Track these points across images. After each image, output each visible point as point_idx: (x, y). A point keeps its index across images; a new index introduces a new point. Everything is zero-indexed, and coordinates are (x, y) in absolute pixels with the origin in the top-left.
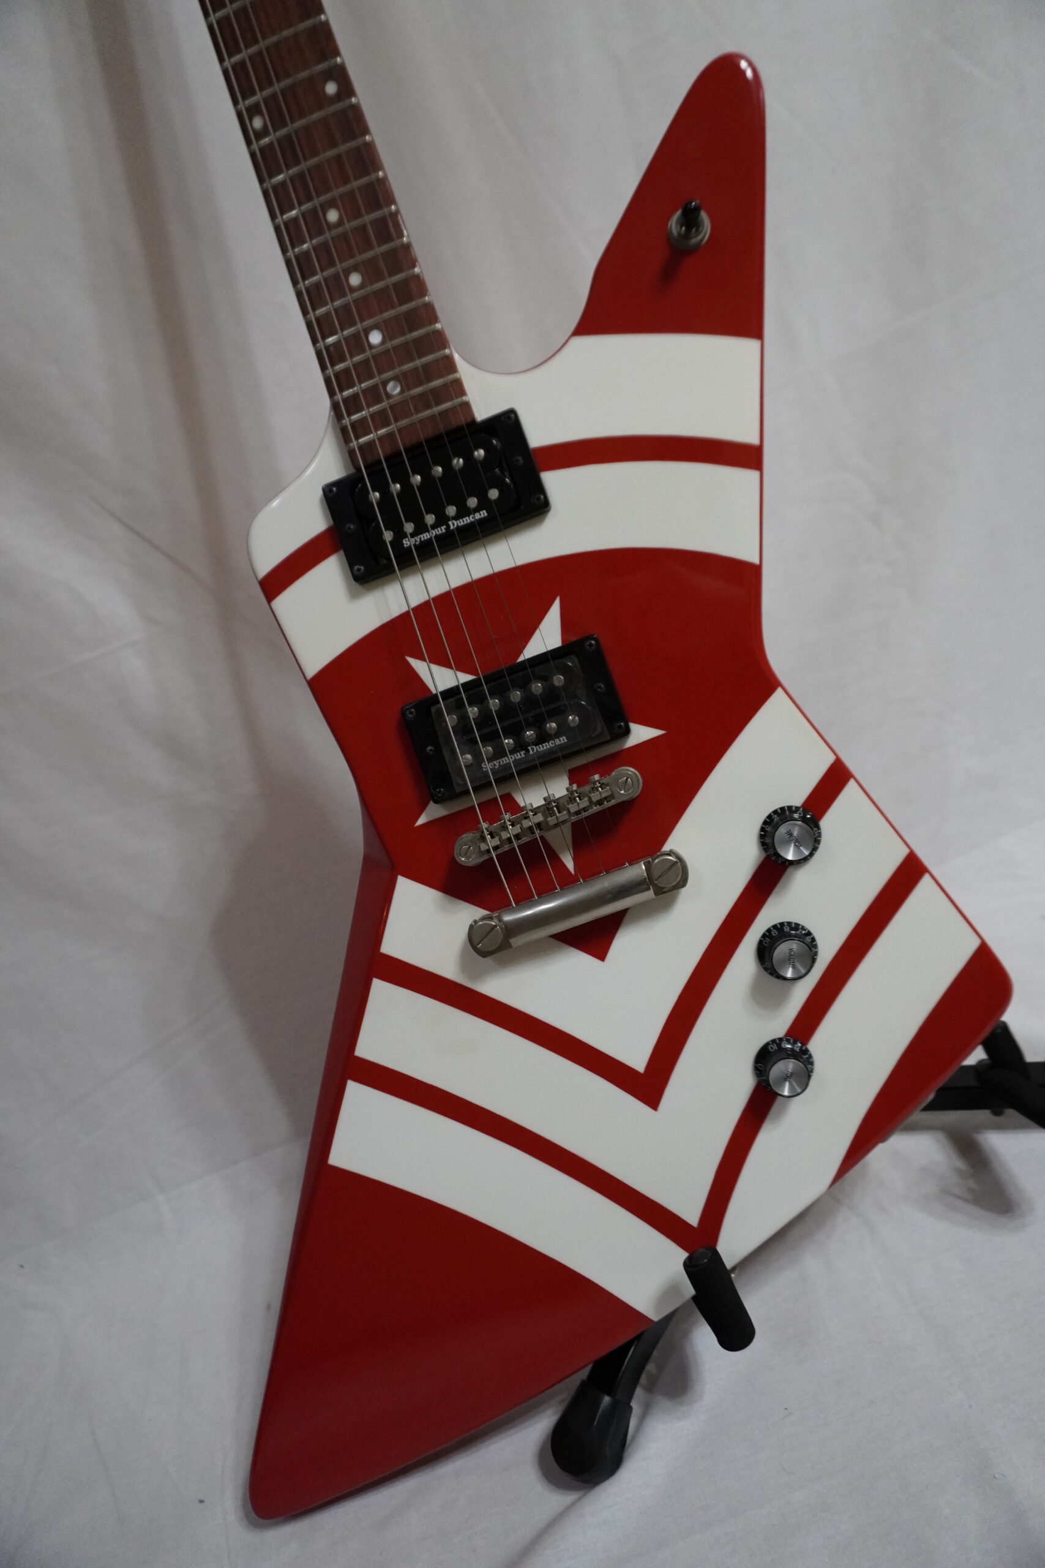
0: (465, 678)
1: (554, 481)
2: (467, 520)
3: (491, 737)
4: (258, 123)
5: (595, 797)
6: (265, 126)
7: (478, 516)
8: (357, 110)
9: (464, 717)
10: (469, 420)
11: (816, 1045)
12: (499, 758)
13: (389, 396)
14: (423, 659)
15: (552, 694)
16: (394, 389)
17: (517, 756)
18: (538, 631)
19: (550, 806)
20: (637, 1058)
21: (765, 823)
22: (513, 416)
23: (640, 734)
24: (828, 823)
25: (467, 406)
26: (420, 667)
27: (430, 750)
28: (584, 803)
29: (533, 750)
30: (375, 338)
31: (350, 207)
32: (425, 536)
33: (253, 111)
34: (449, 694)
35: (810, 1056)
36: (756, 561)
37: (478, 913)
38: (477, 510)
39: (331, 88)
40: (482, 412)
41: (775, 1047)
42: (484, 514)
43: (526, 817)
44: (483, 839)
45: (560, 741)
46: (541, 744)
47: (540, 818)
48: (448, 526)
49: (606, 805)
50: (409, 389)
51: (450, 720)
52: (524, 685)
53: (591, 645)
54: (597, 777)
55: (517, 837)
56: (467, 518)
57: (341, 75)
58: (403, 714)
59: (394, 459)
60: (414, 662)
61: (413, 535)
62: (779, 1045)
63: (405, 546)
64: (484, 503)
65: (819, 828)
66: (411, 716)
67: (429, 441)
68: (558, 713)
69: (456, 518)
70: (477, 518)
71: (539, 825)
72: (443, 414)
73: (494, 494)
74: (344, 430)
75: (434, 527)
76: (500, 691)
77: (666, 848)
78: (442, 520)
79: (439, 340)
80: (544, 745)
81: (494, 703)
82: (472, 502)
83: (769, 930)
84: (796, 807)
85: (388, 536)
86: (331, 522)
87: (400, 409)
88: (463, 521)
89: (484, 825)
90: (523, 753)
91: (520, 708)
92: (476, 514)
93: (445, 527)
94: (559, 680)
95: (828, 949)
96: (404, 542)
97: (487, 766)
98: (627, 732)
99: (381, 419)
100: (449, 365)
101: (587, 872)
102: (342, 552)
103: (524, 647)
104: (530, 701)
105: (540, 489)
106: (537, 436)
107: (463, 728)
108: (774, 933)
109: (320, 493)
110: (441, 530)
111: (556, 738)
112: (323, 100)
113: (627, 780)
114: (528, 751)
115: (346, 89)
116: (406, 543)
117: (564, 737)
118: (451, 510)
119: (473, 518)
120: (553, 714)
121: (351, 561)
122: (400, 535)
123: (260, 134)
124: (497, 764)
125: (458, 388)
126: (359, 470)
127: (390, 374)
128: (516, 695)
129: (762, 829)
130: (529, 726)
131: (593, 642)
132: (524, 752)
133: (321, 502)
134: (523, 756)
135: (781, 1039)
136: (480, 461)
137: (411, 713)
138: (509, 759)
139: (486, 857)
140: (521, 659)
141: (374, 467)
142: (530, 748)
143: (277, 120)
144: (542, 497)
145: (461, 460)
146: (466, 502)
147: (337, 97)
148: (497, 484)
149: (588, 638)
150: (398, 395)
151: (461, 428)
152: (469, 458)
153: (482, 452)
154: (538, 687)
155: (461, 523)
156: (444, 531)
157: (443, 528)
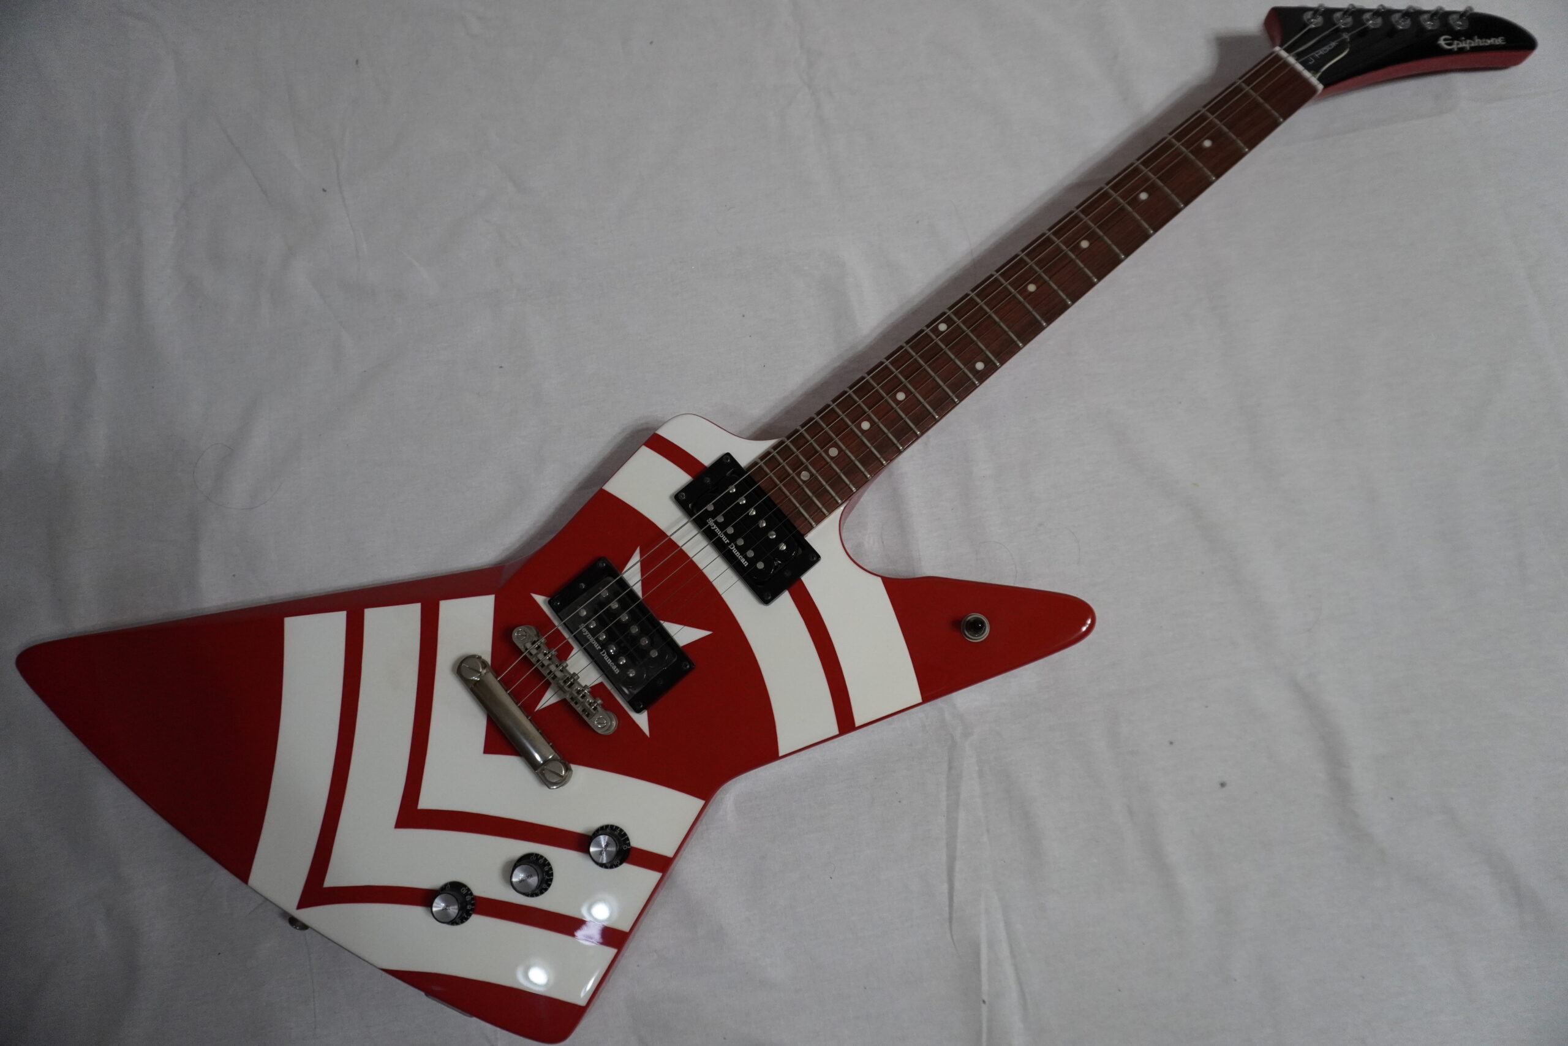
0: (638, 589)
1: (785, 601)
2: (738, 554)
3: (601, 622)
4: (943, 327)
5: (587, 707)
6: (942, 332)
7: (743, 560)
8: (972, 387)
9: (609, 600)
10: (802, 532)
11: (476, 920)
12: (590, 633)
13: (799, 475)
14: (641, 557)
15: (644, 653)
16: (805, 475)
17: (596, 645)
18: (685, 627)
19: (571, 680)
20: (427, 801)
21: (612, 826)
22: (816, 559)
23: (642, 720)
24: (626, 868)
25: (811, 528)
26: (636, 557)
27: (582, 586)
28: (580, 701)
30: (833, 452)
31: (910, 405)
32: (718, 531)
33: (949, 321)
34: (623, 584)
35: (467, 919)
36: (781, 754)
37: (488, 658)
38: (746, 558)
39: (980, 366)
40: (811, 538)
41: (465, 892)
42: (746, 564)
43: (557, 666)
44: (533, 643)
45: (616, 669)
46: (608, 659)
47: (559, 674)
48: (729, 544)
49: (584, 715)
50: (807, 487)
51: (604, 593)
52: (644, 632)
53: (686, 666)
54: (599, 702)
55: (543, 666)
56: (740, 554)
57: (991, 369)
58: (599, 559)
59: (760, 492)
60: (638, 551)
61: (716, 523)
62: (467, 894)
63: (708, 521)
64: (752, 562)
65: (621, 864)
66: (600, 564)
67: (779, 510)
68: (632, 662)
69: (737, 547)
70: (741, 560)
71: (555, 677)
72: (800, 514)
73: (760, 565)
74: (767, 454)
75: (726, 534)
76: (633, 618)
77: (573, 767)
78: (733, 538)
79: (847, 495)
81: (625, 617)
82: (751, 554)
83: (542, 857)
84: (629, 843)
85: (710, 507)
86: (708, 467)
87: (793, 485)
88: (737, 552)
89: (543, 640)
90: (599, 647)
91: (628, 634)
92: (744, 558)
94: (654, 654)
95: (543, 902)
96: (710, 519)
97: (582, 627)
98: (638, 711)
99: (783, 475)
100: (832, 507)
101: (540, 720)
102: (693, 479)
103: (672, 622)
104: (635, 639)
105: (777, 594)
106: (810, 579)
107: (602, 603)
108: (541, 861)
109: (723, 452)
110: (726, 540)
111: (616, 666)
112: (970, 364)
113: (605, 723)
114: (601, 650)
115: (983, 376)
116: (711, 522)
117: (619, 671)
118: (741, 542)
119: (741, 558)
120: (630, 658)
121: (687, 489)
122: (713, 514)
123: (935, 331)
124: (586, 633)
125: (820, 518)
126: (747, 473)
127: (813, 470)
128: (635, 630)
129: (607, 826)
130: (618, 645)
131: (688, 666)
132: (601, 648)
133: (719, 455)
135: (471, 894)
136: (778, 549)
137: (603, 563)
138: (592, 640)
139: (523, 650)
140: (662, 622)
141: (750, 482)
142: (603, 652)
143: (947, 338)
144: (770, 598)
145: (774, 536)
146: (749, 549)
147: (976, 372)
148: (768, 565)
149: (690, 663)
150: (802, 480)
151: (796, 528)
152: (778, 541)
153: (785, 548)
154: (645, 641)
155: (735, 551)
156: (726, 542)
157: (728, 541)
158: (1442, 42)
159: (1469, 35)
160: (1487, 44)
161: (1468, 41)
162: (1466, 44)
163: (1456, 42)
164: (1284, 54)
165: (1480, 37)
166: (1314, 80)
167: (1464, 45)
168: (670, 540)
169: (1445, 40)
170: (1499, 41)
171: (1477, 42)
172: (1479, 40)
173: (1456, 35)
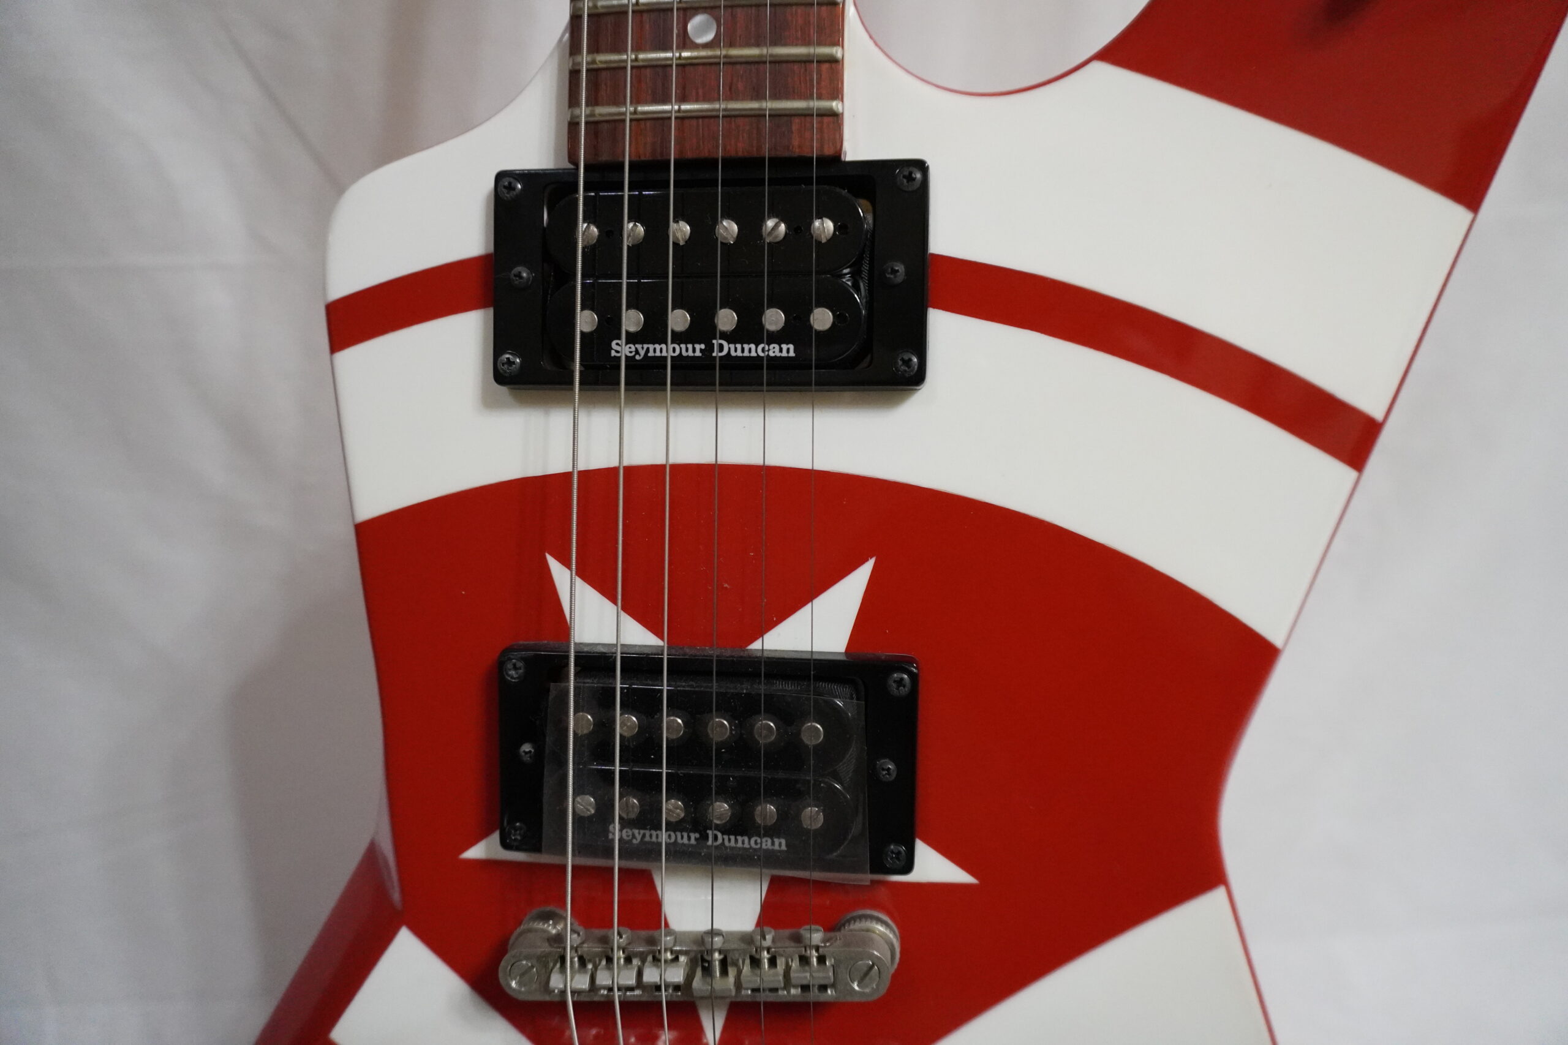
0: (636, 636)
1: (949, 334)
2: (751, 350)
3: (642, 784)
5: (799, 975)
7: (774, 350)
9: (605, 727)
10: (828, 151)
12: (645, 829)
13: (686, 42)
14: (570, 569)
15: (789, 753)
16: (700, 30)
17: (682, 837)
18: (808, 607)
19: (711, 952)
22: (918, 176)
23: (931, 868)
26: (564, 581)
27: (526, 753)
28: (771, 976)
29: (716, 838)
32: (657, 350)
36: (1275, 638)
38: (776, 338)
40: (861, 143)
42: (788, 350)
43: (656, 960)
45: (773, 843)
46: (736, 835)
48: (710, 348)
49: (814, 996)
50: (731, 44)
51: (579, 723)
52: (742, 711)
53: (900, 682)
56: (753, 346)
58: (500, 665)
59: (649, 173)
60: (555, 566)
61: (632, 338)
63: (613, 353)
64: (796, 329)
66: (513, 673)
67: (729, 163)
68: (788, 793)
69: (731, 337)
70: (771, 354)
72: (780, 118)
73: (822, 319)
74: (573, 77)
75: (678, 338)
76: (692, 707)
78: (701, 330)
80: (740, 838)
81: (673, 725)
82: (774, 319)
85: (585, 321)
86: (491, 249)
87: (698, 77)
88: (743, 350)
89: (572, 939)
91: (718, 750)
92: (772, 346)
93: (703, 346)
94: (812, 732)
99: (653, 83)
100: (829, 23)
102: (490, 312)
103: (771, 625)
104: (743, 746)
105: (918, 343)
106: (951, 233)
107: (599, 746)
109: (488, 184)
110: (694, 350)
111: (765, 835)
113: (872, 967)
117: (783, 842)
118: (727, 319)
119: (763, 350)
121: (501, 340)
122: (609, 327)
124: (639, 838)
125: (830, 77)
126: (576, 166)
128: (720, 727)
130: (724, 793)
131: (907, 681)
132: (697, 835)
133: (486, 200)
134: (693, 841)
136: (819, 243)
137: (515, 668)
139: (553, 998)
140: (757, 648)
141: (604, 173)
142: (710, 832)
144: (915, 360)
145: (783, 227)
146: (761, 313)
148: (837, 301)
149: (900, 665)
150: (706, 46)
151: (806, 161)
152: (799, 229)
153: (829, 225)
154: (767, 726)
155: (737, 350)
156: (698, 354)
157: (698, 347)
168: (586, 476)
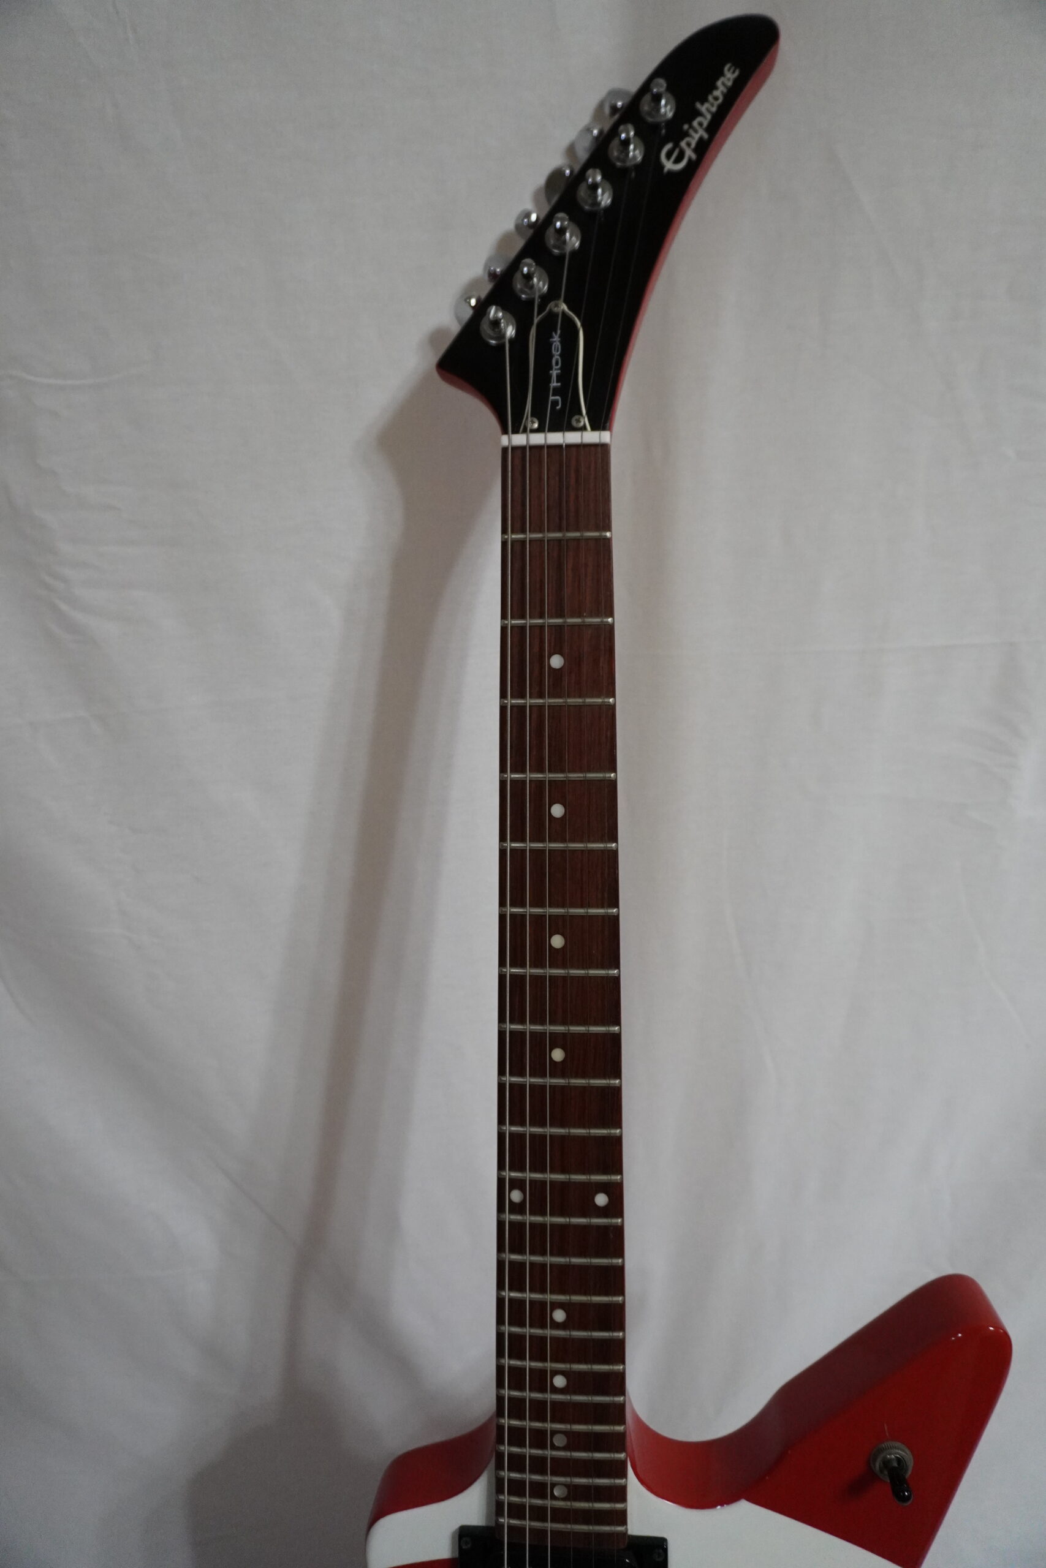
4: (516, 1196)
6: (524, 1201)
8: (619, 1231)
10: (622, 1532)
16: (560, 1489)
22: (663, 1543)
25: (624, 1521)
30: (560, 1440)
31: (579, 1317)
33: (517, 1184)
39: (601, 1200)
40: (636, 1530)
50: (575, 1501)
57: (616, 1192)
59: (537, 1548)
67: (576, 1551)
72: (599, 1535)
74: (499, 1505)
86: (457, 1555)
87: (560, 1515)
99: (539, 1514)
112: (589, 1209)
115: (616, 1207)
123: (518, 1208)
125: (622, 1519)
126: (501, 1542)
127: (562, 1479)
133: (453, 1537)
143: (536, 1205)
147: (604, 1212)
150: (562, 1500)
151: (611, 1535)
158: (669, 165)
159: (686, 113)
160: (720, 100)
161: (695, 123)
162: (698, 133)
163: (683, 144)
164: (519, 440)
165: (704, 100)
166: (591, 437)
167: (697, 137)
169: (669, 156)
170: (729, 76)
171: (707, 109)
172: (706, 105)
173: (675, 131)
